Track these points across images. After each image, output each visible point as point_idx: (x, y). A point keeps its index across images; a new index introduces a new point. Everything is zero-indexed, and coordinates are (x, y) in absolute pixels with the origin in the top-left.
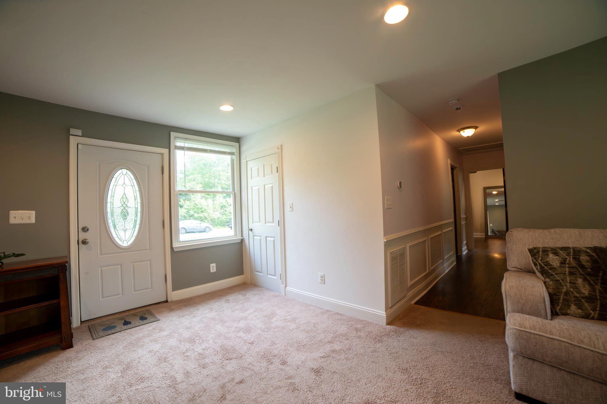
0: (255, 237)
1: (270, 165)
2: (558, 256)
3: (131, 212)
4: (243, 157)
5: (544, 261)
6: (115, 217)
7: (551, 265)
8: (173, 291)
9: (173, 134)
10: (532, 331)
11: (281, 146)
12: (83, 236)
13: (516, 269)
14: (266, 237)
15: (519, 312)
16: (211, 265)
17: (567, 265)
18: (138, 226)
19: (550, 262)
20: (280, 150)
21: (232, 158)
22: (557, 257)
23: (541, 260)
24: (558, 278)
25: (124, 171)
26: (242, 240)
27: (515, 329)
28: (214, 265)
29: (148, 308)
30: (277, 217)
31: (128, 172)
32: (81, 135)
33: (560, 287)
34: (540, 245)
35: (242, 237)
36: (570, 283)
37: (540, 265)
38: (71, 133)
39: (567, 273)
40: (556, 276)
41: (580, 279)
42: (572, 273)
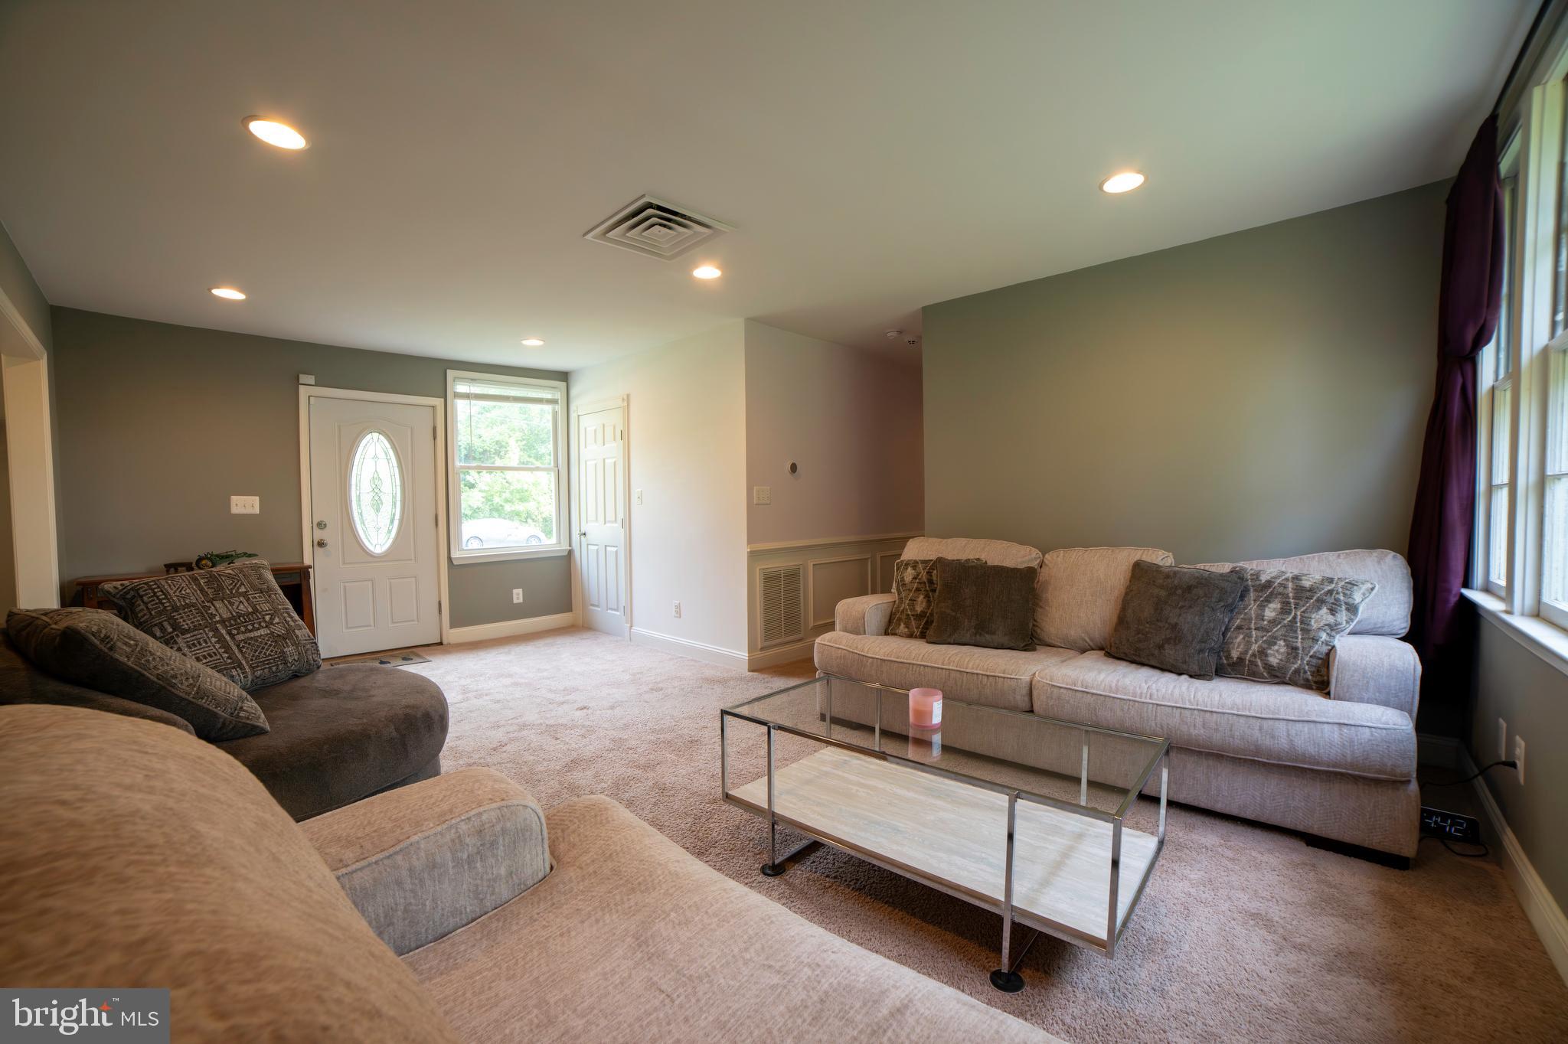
0: (589, 546)
1: (612, 428)
3: (387, 500)
4: (573, 407)
6: (363, 507)
8: (451, 628)
9: (451, 374)
11: (628, 396)
12: (319, 534)
14: (606, 546)
16: (515, 591)
18: (396, 523)
20: (625, 404)
21: (554, 409)
25: (375, 435)
26: (570, 552)
28: (520, 591)
29: (414, 650)
30: (620, 516)
31: (381, 437)
32: (314, 383)
33: (900, 605)
35: (570, 546)
36: (910, 600)
38: (300, 382)
41: (921, 597)
42: (918, 590)
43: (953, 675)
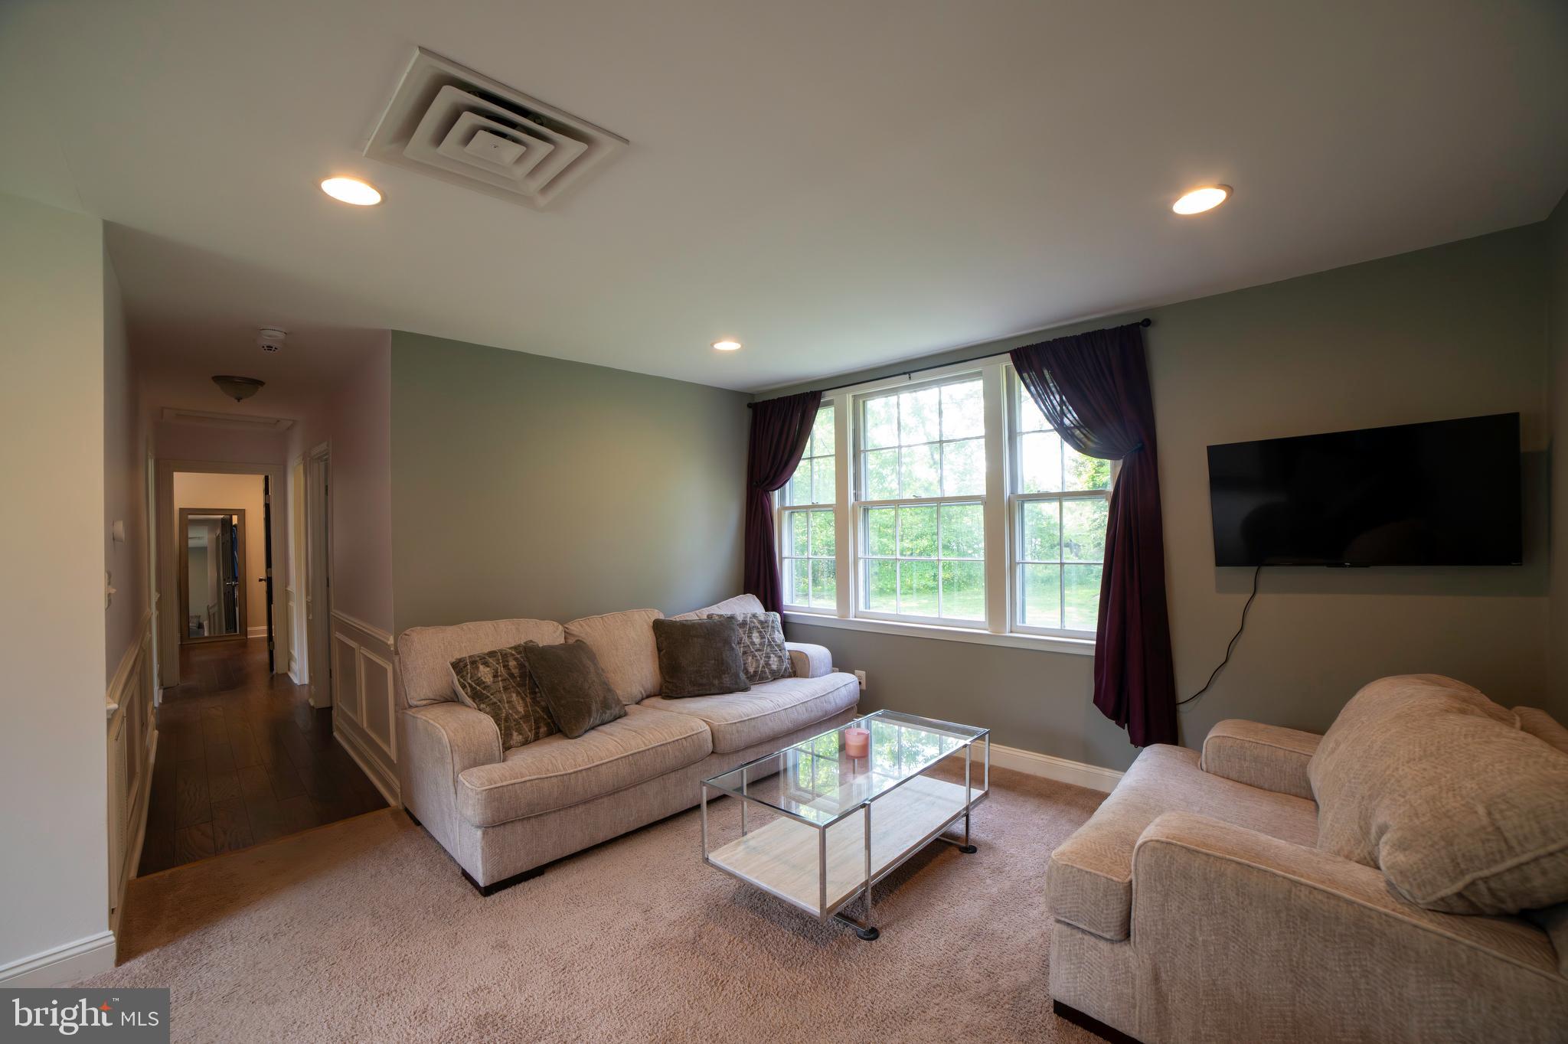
2: (488, 666)
5: (475, 678)
7: (484, 683)
10: (504, 783)
13: (428, 701)
15: (471, 766)
17: (500, 679)
19: (482, 678)
22: (488, 669)
23: (471, 678)
24: (495, 700)
27: (483, 790)
33: (499, 712)
34: (465, 655)
36: (507, 702)
37: (471, 686)
39: (501, 689)
40: (492, 697)
41: (514, 695)
42: (506, 689)
43: (659, 749)
